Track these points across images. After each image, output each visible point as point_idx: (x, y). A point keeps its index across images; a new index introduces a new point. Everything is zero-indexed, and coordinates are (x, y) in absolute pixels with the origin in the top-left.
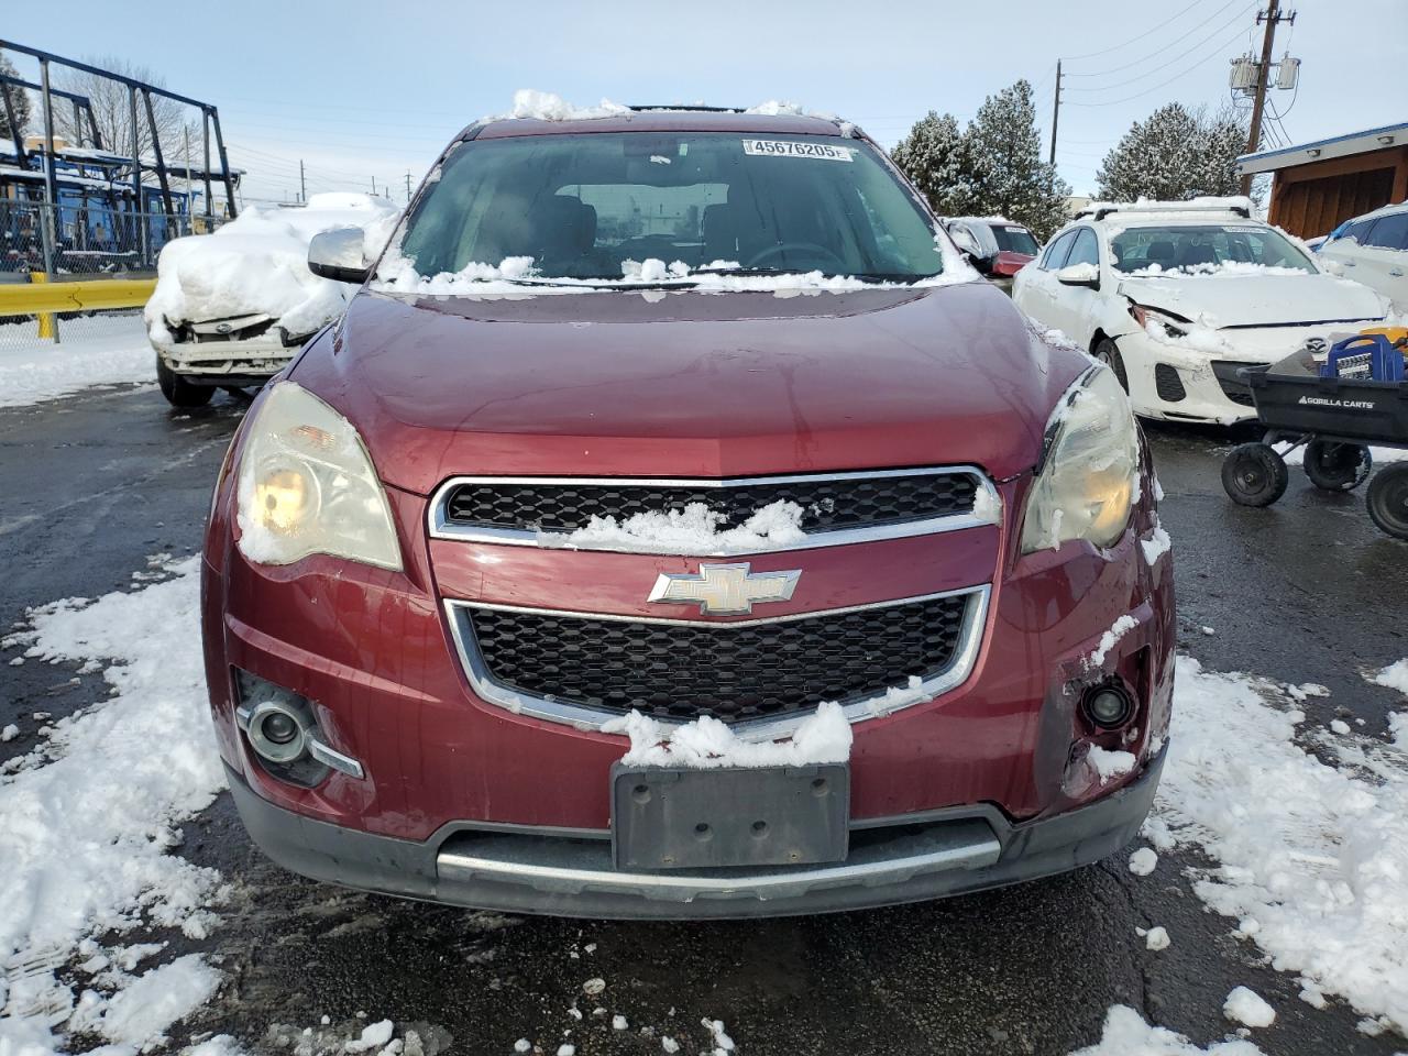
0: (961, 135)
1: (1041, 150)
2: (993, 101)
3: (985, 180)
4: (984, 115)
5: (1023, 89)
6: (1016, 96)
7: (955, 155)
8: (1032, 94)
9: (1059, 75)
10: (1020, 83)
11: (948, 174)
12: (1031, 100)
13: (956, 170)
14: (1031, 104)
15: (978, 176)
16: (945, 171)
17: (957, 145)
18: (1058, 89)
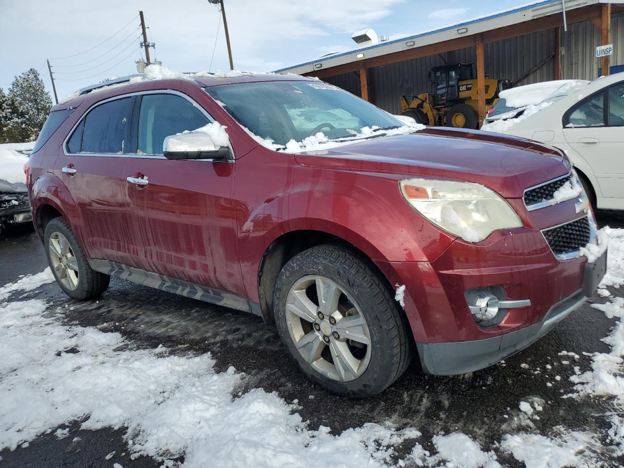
0: (6, 95)
1: (52, 100)
2: (19, 78)
3: (27, 116)
4: (16, 84)
5: (34, 73)
6: (31, 76)
7: (7, 105)
8: (39, 75)
9: (49, 67)
10: (31, 70)
11: (6, 114)
12: (40, 78)
13: (10, 112)
14: (40, 79)
15: (22, 115)
16: (4, 113)
17: (6, 100)
18: (51, 73)
